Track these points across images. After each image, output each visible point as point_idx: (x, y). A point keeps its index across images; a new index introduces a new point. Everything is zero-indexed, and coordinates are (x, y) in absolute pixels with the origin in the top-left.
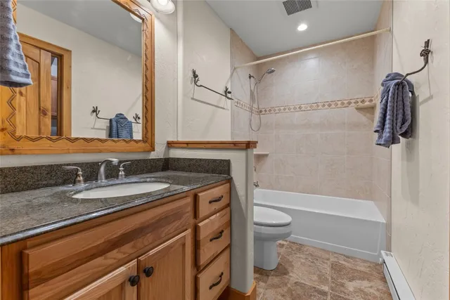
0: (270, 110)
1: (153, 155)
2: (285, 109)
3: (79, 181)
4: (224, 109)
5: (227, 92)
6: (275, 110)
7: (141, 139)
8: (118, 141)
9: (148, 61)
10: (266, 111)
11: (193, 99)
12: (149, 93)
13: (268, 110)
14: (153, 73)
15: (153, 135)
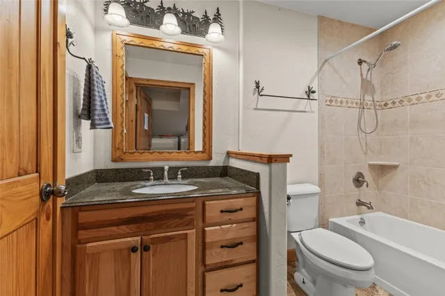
0: (401, 102)
1: (212, 163)
2: (429, 97)
3: (151, 179)
4: (305, 112)
5: (310, 92)
6: (410, 101)
7: (201, 150)
8: (181, 152)
9: (206, 88)
10: (394, 103)
11: (256, 109)
12: (207, 113)
13: (397, 101)
14: (210, 96)
15: (211, 146)
